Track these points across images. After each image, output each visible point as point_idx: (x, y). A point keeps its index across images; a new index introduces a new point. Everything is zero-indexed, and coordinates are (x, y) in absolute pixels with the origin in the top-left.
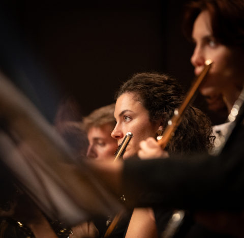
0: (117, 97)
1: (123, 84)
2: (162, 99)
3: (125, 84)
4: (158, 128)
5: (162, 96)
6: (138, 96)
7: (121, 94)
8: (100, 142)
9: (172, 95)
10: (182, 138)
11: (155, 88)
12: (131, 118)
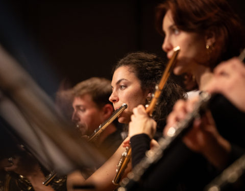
0: (114, 70)
1: (120, 61)
2: (151, 72)
3: (122, 60)
4: (147, 95)
5: (152, 70)
6: (133, 68)
7: (119, 67)
8: (82, 108)
9: (159, 70)
10: (166, 103)
11: (146, 63)
12: (126, 86)
